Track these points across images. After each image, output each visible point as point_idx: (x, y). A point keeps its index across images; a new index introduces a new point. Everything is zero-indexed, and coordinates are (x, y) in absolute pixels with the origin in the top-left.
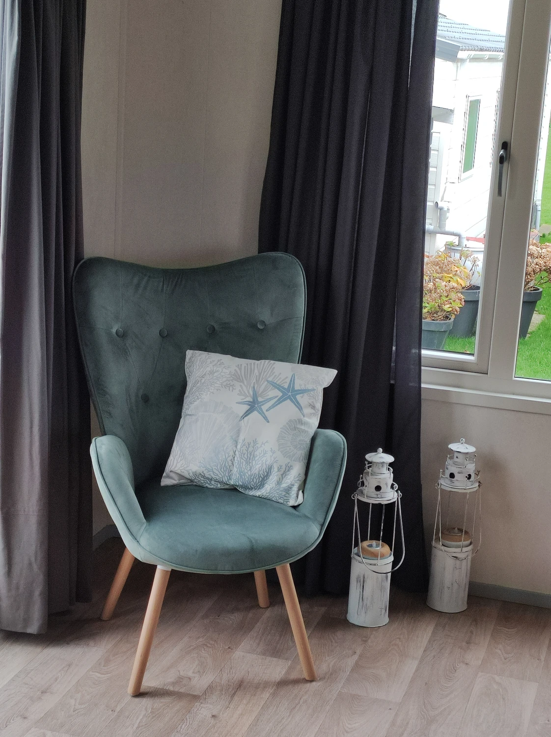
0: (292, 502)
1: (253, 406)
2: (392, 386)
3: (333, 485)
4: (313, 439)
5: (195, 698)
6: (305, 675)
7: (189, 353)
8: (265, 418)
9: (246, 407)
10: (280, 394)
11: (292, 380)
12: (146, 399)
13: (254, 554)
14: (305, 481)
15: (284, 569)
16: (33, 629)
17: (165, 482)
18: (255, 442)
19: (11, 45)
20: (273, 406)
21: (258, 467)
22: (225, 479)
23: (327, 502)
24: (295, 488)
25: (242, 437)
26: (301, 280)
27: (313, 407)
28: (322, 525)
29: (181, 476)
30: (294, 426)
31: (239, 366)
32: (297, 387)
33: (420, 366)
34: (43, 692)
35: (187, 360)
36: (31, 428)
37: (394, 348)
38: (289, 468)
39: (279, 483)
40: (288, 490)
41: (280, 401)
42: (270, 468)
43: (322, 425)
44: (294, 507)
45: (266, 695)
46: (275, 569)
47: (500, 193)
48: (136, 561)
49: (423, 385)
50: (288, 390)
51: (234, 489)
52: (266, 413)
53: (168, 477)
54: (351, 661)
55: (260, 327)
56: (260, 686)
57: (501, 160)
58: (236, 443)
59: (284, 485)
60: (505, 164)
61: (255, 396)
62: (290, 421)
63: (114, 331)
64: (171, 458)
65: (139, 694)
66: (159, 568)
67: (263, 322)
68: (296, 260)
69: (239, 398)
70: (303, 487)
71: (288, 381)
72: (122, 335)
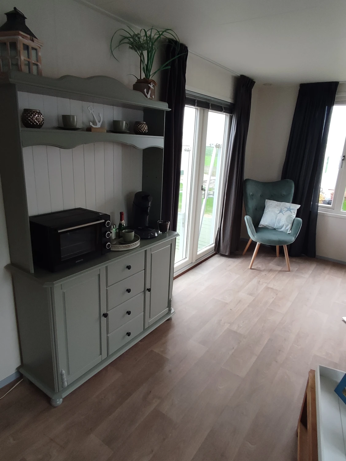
0: (288, 233)
1: (281, 211)
2: (310, 211)
3: (298, 230)
4: (294, 220)
5: (261, 271)
6: (288, 270)
7: (266, 200)
8: (283, 214)
9: (279, 212)
10: (287, 209)
11: (290, 207)
12: (256, 209)
13: (280, 242)
14: (291, 228)
15: (285, 246)
16: (227, 254)
17: (259, 226)
18: (281, 219)
19: (234, 133)
20: (285, 212)
21: (281, 224)
22: (273, 227)
23: (297, 233)
24: (289, 230)
25: (277, 218)
26: (293, 185)
27: (294, 213)
28: (295, 238)
29: (263, 225)
30: (290, 216)
31: (278, 203)
32: (291, 208)
33: (318, 207)
34: (229, 266)
35: (266, 202)
36: (230, 213)
37: (312, 203)
38: (288, 225)
39: (285, 228)
40: (287, 230)
41: (287, 211)
42: (284, 225)
43: (297, 216)
44: (289, 234)
45: (277, 272)
46: (283, 246)
47: (342, 167)
48: (252, 241)
49: (318, 211)
50: (289, 209)
51: (275, 229)
52: (284, 213)
53: (260, 225)
54: (296, 269)
55: (283, 195)
56: (276, 271)
57: (343, 160)
58: (276, 219)
59: (287, 229)
60: (344, 161)
61: (281, 209)
62: (289, 215)
63: (251, 194)
64: (261, 221)
65: (251, 269)
66: (258, 243)
67: (284, 195)
68: (292, 181)
69: (277, 210)
70: (291, 229)
71: (289, 207)
72: (252, 195)
